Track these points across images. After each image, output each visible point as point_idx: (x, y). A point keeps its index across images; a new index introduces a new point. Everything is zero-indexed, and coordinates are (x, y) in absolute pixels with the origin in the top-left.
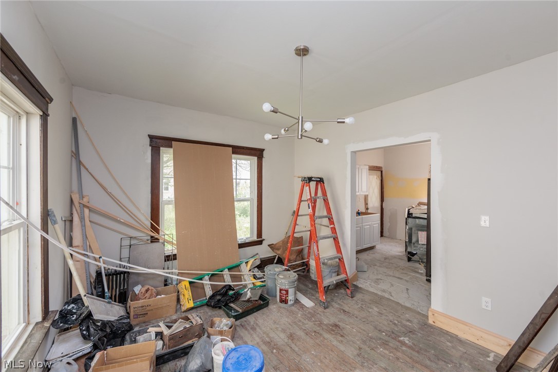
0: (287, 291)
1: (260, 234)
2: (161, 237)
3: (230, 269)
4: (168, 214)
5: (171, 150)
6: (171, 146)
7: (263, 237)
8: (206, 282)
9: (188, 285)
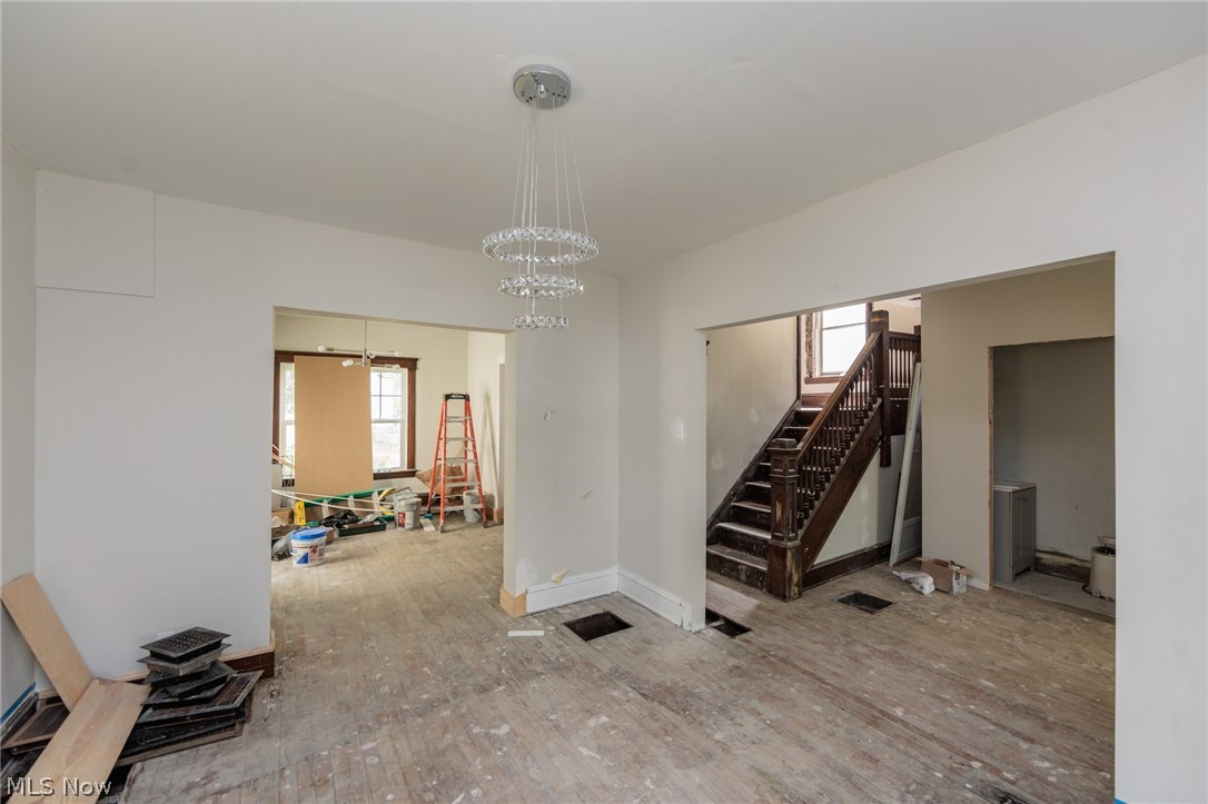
0: (404, 514)
1: (412, 462)
2: (280, 459)
3: (356, 497)
4: (289, 435)
5: (293, 365)
6: (293, 361)
7: (417, 468)
8: (325, 505)
9: (302, 505)
